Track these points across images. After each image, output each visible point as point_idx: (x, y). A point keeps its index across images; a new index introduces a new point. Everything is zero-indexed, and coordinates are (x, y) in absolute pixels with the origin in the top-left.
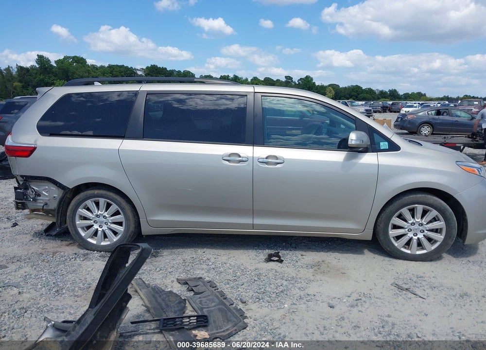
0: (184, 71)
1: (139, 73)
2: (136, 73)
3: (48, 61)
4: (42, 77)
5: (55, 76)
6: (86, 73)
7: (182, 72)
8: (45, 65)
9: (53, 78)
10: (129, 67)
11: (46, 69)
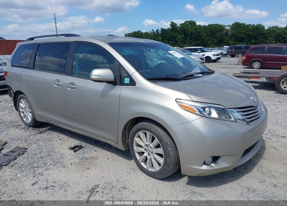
0: (257, 25)
1: (227, 28)
2: (225, 28)
3: (176, 24)
4: (172, 34)
5: (179, 33)
6: (194, 30)
7: (256, 25)
8: (174, 27)
9: (178, 34)
10: (221, 25)
11: (174, 29)
